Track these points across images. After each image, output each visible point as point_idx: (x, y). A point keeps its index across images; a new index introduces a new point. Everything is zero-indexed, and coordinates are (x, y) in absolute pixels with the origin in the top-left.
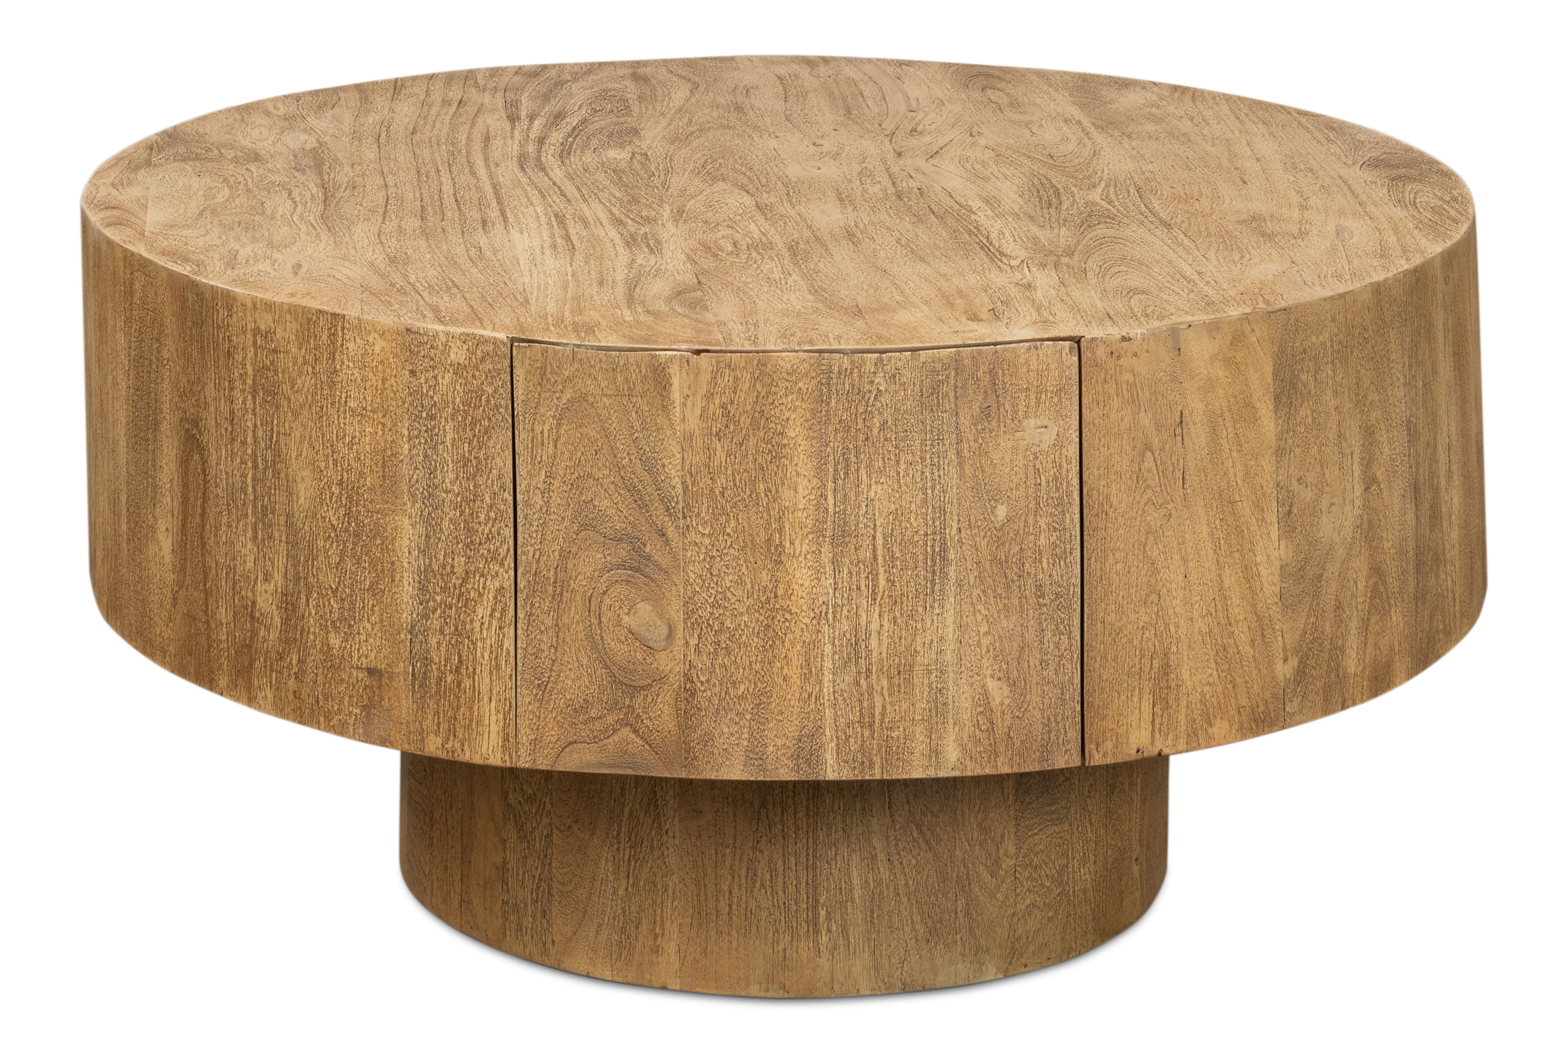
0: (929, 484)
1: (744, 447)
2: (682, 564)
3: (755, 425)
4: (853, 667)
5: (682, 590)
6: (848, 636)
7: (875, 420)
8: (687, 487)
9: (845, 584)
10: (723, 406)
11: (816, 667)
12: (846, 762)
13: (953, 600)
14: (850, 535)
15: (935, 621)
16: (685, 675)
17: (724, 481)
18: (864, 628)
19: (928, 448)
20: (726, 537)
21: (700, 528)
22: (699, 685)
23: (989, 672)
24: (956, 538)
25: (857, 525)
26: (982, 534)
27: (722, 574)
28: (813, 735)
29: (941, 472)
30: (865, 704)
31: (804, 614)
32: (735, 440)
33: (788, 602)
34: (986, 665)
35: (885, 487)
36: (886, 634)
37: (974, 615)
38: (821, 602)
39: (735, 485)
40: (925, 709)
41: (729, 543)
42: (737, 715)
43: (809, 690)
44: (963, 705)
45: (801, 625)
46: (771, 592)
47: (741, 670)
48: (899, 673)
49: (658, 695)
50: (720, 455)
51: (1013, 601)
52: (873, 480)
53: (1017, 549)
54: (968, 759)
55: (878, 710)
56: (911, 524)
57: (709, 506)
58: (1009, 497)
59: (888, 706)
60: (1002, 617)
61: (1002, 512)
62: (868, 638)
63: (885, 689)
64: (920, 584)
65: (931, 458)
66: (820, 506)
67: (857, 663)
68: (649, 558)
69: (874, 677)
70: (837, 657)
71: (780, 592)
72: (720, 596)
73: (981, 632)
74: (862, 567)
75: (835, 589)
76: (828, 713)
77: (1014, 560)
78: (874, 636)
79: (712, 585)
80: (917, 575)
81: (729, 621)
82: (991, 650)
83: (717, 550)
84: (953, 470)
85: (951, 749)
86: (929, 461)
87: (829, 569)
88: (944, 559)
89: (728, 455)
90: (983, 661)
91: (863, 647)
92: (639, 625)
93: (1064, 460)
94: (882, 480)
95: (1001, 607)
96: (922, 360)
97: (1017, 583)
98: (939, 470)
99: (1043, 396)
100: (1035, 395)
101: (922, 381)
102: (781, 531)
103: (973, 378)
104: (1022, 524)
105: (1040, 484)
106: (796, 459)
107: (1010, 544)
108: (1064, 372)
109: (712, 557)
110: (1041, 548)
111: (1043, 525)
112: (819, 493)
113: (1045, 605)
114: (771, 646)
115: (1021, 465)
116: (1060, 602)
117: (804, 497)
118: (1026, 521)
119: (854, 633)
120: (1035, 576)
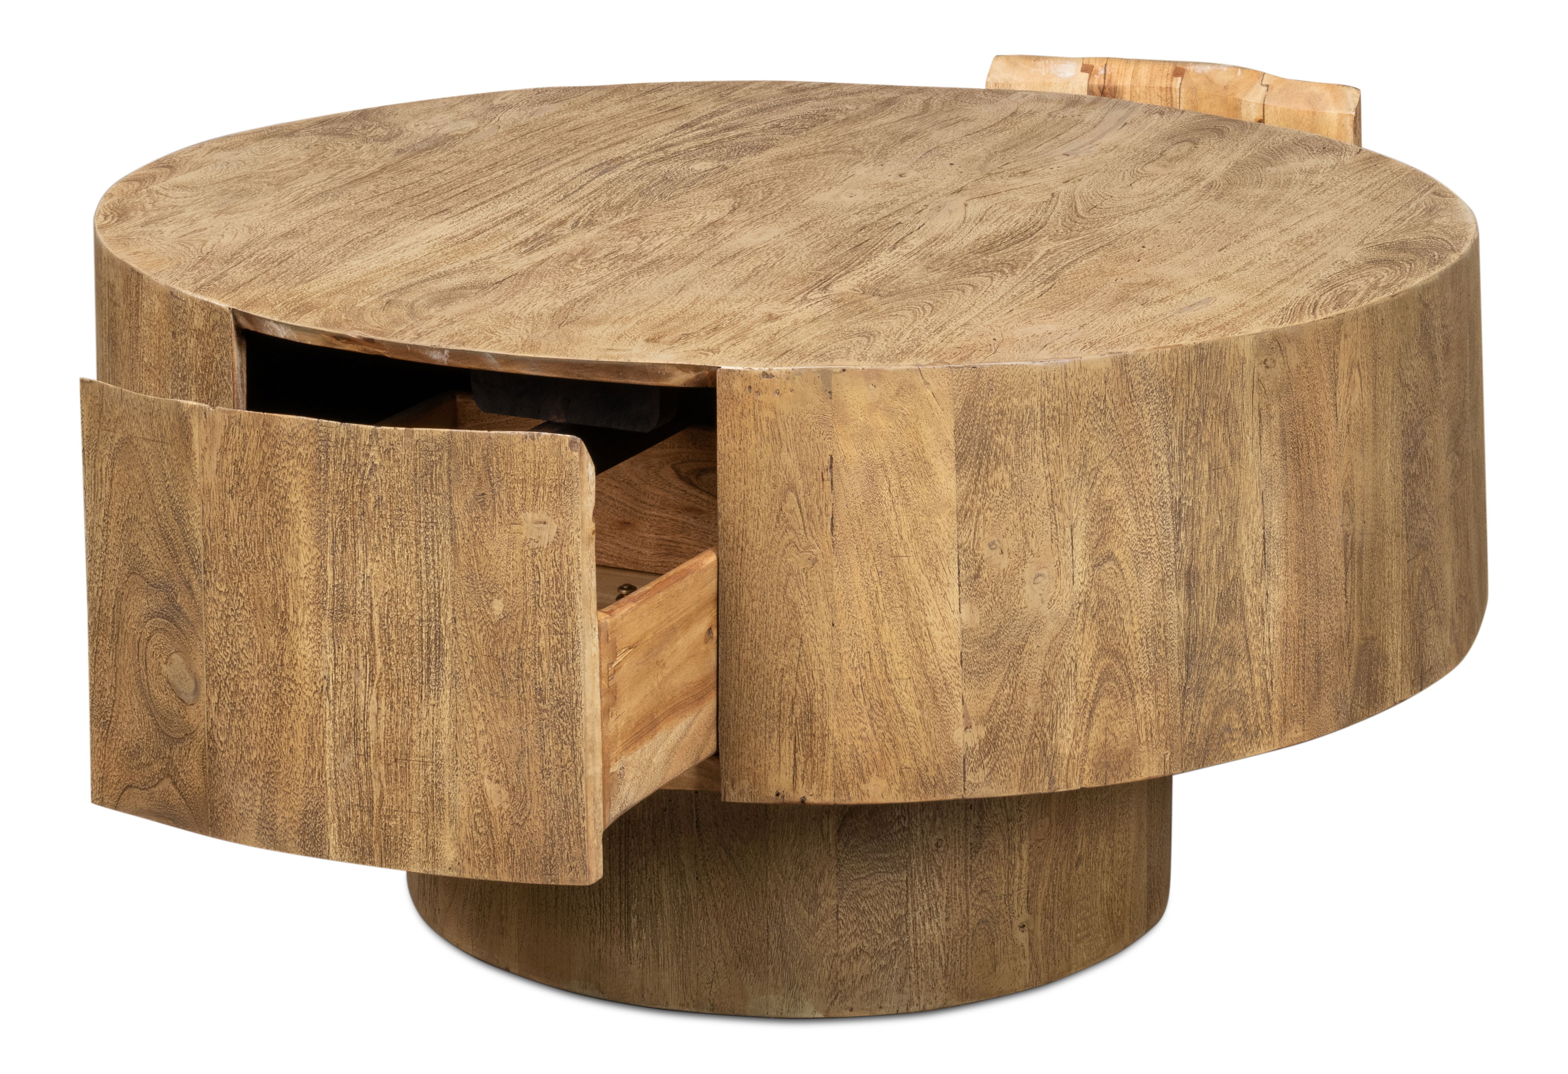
0: (424, 568)
1: (253, 507)
2: (204, 620)
3: (261, 485)
4: (352, 748)
5: (204, 646)
6: (347, 715)
7: (371, 495)
8: (207, 542)
9: (344, 660)
10: (235, 463)
11: (319, 743)
12: (347, 845)
13: (448, 692)
14: (348, 611)
15: (431, 712)
16: (209, 733)
17: (237, 540)
18: (362, 709)
19: (422, 531)
20: (239, 597)
21: (218, 585)
22: (219, 745)
23: (486, 773)
24: (451, 628)
25: (354, 602)
26: (478, 627)
27: (236, 635)
28: (317, 813)
29: (436, 557)
30: (364, 788)
31: (307, 686)
32: (245, 499)
33: (293, 672)
34: (483, 765)
35: (381, 565)
36: (383, 718)
37: (470, 711)
38: (322, 676)
39: (246, 545)
40: (421, 802)
41: (241, 604)
42: (251, 780)
43: (313, 765)
44: (459, 803)
45: (305, 697)
46: (278, 659)
47: (254, 736)
48: (396, 760)
49: (189, 749)
50: (233, 513)
51: (511, 702)
52: (369, 557)
53: (515, 647)
54: (466, 861)
55: (376, 797)
56: (406, 607)
57: (224, 564)
58: (505, 592)
59: (385, 793)
60: (500, 717)
61: (498, 606)
62: (366, 719)
63: (383, 775)
64: (415, 671)
65: (425, 541)
66: (320, 578)
67: (356, 745)
68: (179, 609)
69: (372, 761)
70: (337, 735)
71: (286, 661)
72: (234, 657)
73: (478, 730)
74: (360, 645)
75: (335, 665)
76: (330, 791)
77: (512, 659)
78: (372, 719)
79: (228, 645)
80: (412, 662)
81: (242, 684)
82: (488, 750)
83: (232, 610)
84: (448, 557)
85: (447, 847)
86: (423, 544)
87: (329, 642)
88: (439, 648)
89: (240, 514)
90: (480, 760)
91: (362, 728)
92: (173, 676)
93: (564, 560)
94: (378, 558)
95: (498, 706)
96: (416, 437)
97: (516, 684)
98: (433, 555)
99: (541, 489)
100: (532, 488)
101: (416, 460)
102: (285, 597)
103: (466, 463)
104: (520, 622)
105: (539, 582)
106: (297, 525)
107: (508, 641)
108: (563, 467)
109: (228, 616)
110: (541, 650)
111: (543, 626)
112: (319, 563)
113: (546, 710)
114: (279, 715)
115: (518, 559)
116: (563, 710)
117: (305, 566)
118: (524, 619)
119: (353, 713)
120: (535, 678)
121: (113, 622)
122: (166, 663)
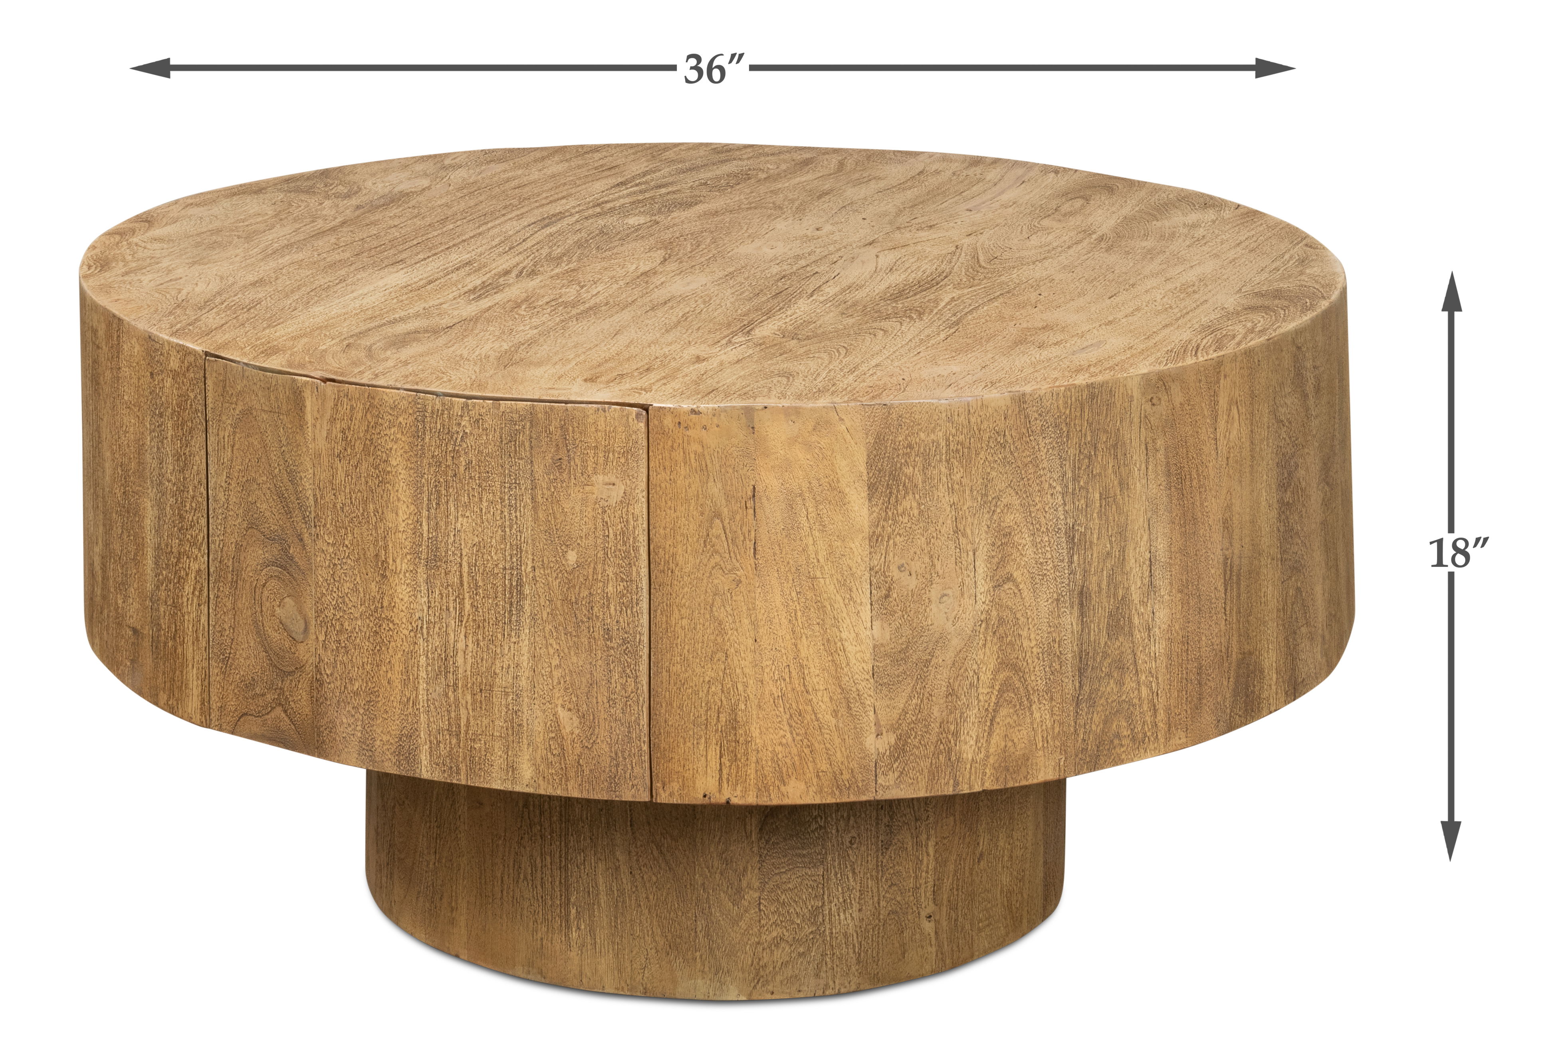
0: (508, 523)
1: (358, 470)
2: (314, 568)
3: (366, 450)
4: (443, 679)
5: (314, 590)
6: (439, 651)
7: (462, 459)
8: (317, 500)
9: (437, 604)
11: (413, 675)
12: (437, 764)
13: (528, 631)
14: (440, 560)
15: (512, 649)
16: (316, 666)
17: (343, 498)
18: (452, 646)
19: (506, 490)
20: (345, 548)
21: (326, 538)
22: (326, 677)
23: (560, 702)
24: (531, 575)
25: (446, 552)
26: (554, 575)
27: (342, 581)
28: (411, 736)
29: (518, 514)
30: (453, 715)
31: (404, 626)
32: (351, 463)
33: (391, 614)
34: (557, 695)
35: (470, 521)
36: (470, 654)
37: (547, 648)
38: (417, 616)
39: (352, 502)
40: (502, 727)
41: (347, 554)
42: (353, 707)
43: (408, 694)
44: (536, 728)
45: (402, 635)
46: (379, 602)
47: (356, 669)
48: (481, 690)
49: (299, 681)
50: (341, 475)
51: (583, 640)
52: (460, 513)
53: (586, 593)
54: (541, 778)
55: (463, 723)
56: (492, 557)
57: (332, 519)
58: (578, 544)
59: (471, 719)
60: (572, 653)
61: (572, 557)
62: (455, 656)
63: (469, 703)
64: (499, 613)
65: (509, 499)
66: (416, 530)
67: (446, 678)
68: (292, 559)
69: (460, 691)
70: (430, 668)
71: (385, 604)
72: (340, 600)
73: (553, 665)
74: (451, 590)
75: (429, 607)
76: (423, 718)
77: (584, 602)
78: (460, 654)
79: (335, 590)
80: (497, 605)
81: (347, 623)
82: (562, 682)
83: (339, 559)
84: (529, 513)
85: (525, 766)
86: (507, 502)
87: (423, 588)
88: (520, 593)
89: (347, 475)
90: (554, 691)
91: (451, 662)
92: (286, 617)
93: (631, 517)
94: (468, 514)
95: (571, 643)
96: (502, 409)
97: (587, 624)
98: (516, 512)
99: (611, 455)
100: (603, 454)
101: (502, 428)
102: (386, 548)
103: (546, 431)
104: (591, 570)
105: (608, 536)
106: (397, 485)
107: (580, 587)
108: (630, 435)
109: (335, 565)
110: (609, 595)
111: (611, 574)
112: (416, 519)
113: (613, 648)
114: (378, 650)
115: (590, 516)
116: (627, 648)
117: (403, 521)
118: (594, 568)
119: (444, 649)
120: (603, 620)
121: (233, 571)
122: (279, 606)
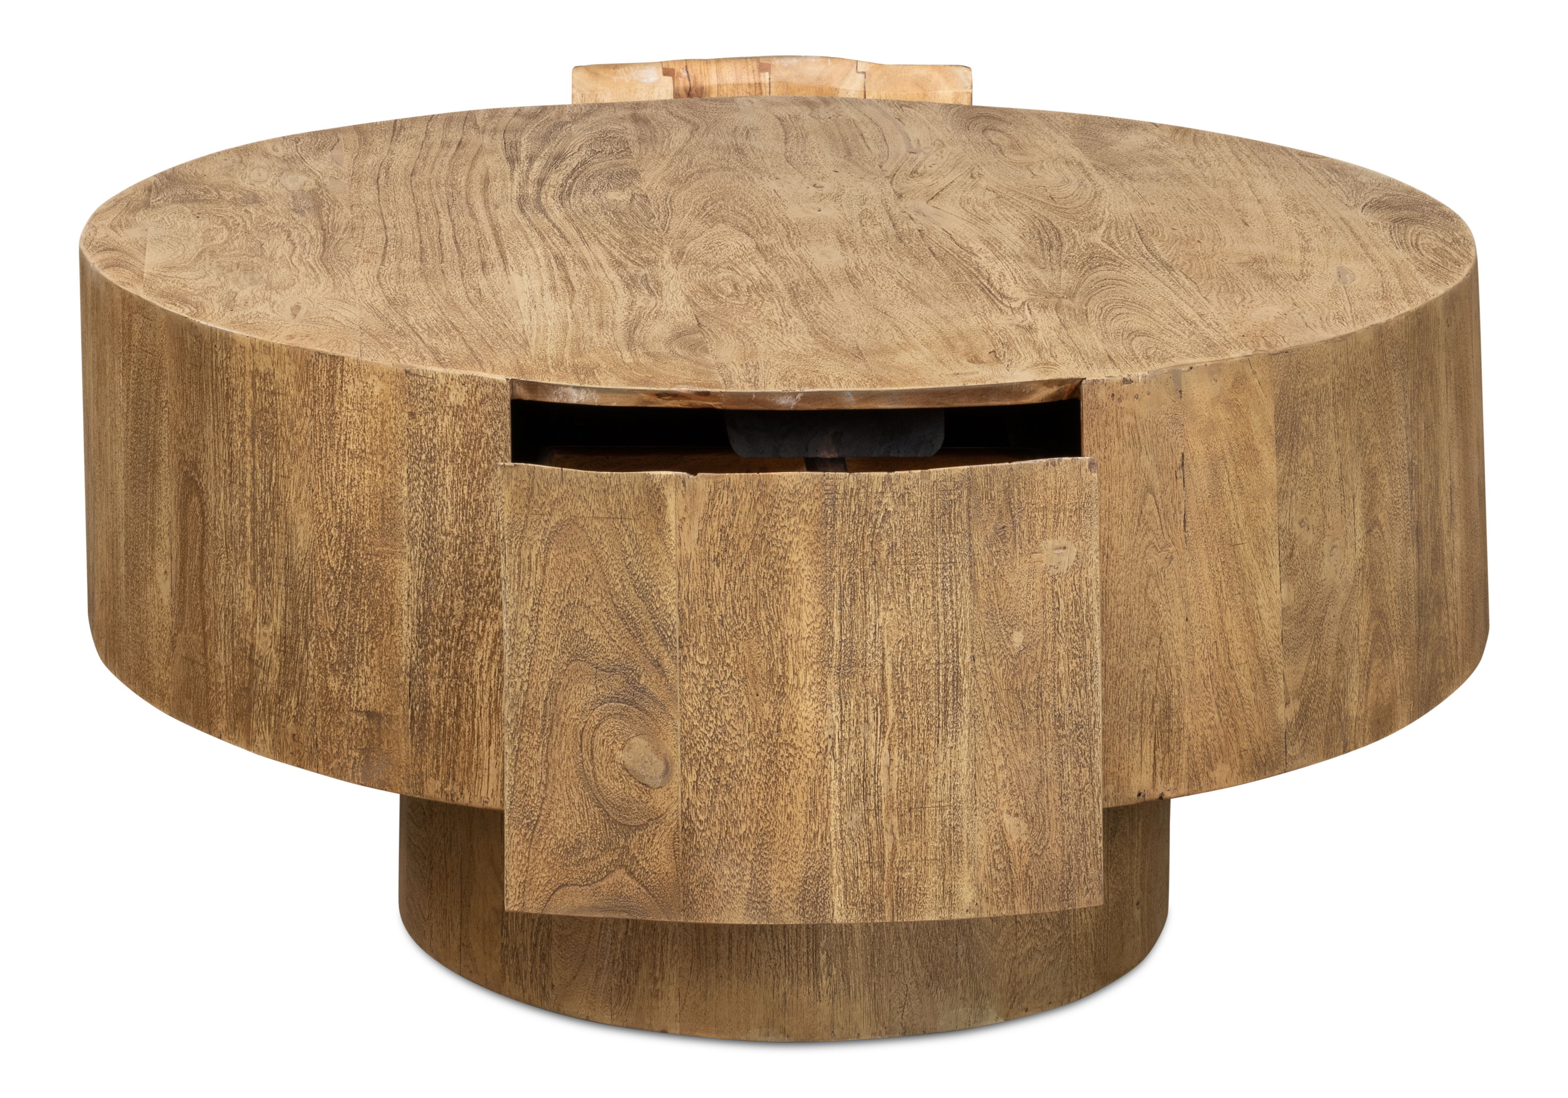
0: (941, 610)
1: (744, 573)
2: (679, 697)
3: (755, 548)
4: (861, 804)
5: (679, 724)
6: (856, 771)
7: (883, 543)
8: (684, 615)
9: (852, 716)
10: (722, 529)
12: (855, 904)
13: (967, 732)
14: (857, 665)
15: (948, 755)
16: (683, 813)
17: (723, 609)
18: (872, 763)
19: (939, 572)
20: (725, 668)
21: (698, 659)
22: (698, 824)
23: (1006, 807)
24: (970, 667)
25: (864, 654)
26: (998, 662)
27: (722, 707)
28: (819, 877)
29: (954, 597)
30: (874, 843)
31: (808, 748)
32: (734, 565)
33: (792, 736)
34: (1003, 800)
35: (894, 613)
36: (896, 769)
37: (990, 748)
38: (827, 736)
39: (735, 612)
40: (938, 848)
41: (729, 675)
42: (738, 856)
43: (815, 829)
44: (978, 843)
45: (806, 760)
46: (773, 725)
47: (743, 809)
48: (910, 810)
49: (654, 835)
50: (719, 581)
51: (1031, 732)
52: (882, 606)
53: (1035, 677)
54: (984, 900)
55: (888, 849)
56: (922, 652)
57: (707, 635)
58: (1025, 623)
59: (898, 845)
60: (1019, 749)
61: (1018, 638)
62: (877, 773)
63: (895, 828)
64: (932, 715)
65: (943, 582)
66: (825, 635)
67: (865, 800)
68: (643, 690)
69: (884, 814)
70: (844, 794)
71: (784, 726)
72: (719, 730)
73: (997, 766)
74: (870, 698)
75: (842, 722)
76: (835, 853)
77: (1032, 689)
78: (883, 771)
79: (711, 719)
80: (928, 706)
81: (729, 757)
82: (1008, 785)
83: (716, 682)
84: (967, 595)
85: (965, 889)
86: (940, 585)
87: (835, 700)
88: (957, 689)
89: (728, 581)
90: (999, 796)
91: (872, 783)
92: (634, 762)
93: (1083, 583)
94: (892, 606)
95: (1018, 738)
96: (932, 479)
97: (1035, 714)
98: (951, 595)
99: (1061, 515)
100: (1053, 515)
101: (931, 501)
102: (784, 660)
103: (986, 497)
104: (1039, 651)
105: (1058, 608)
106: (799, 584)
107: (1027, 672)
108: (1083, 489)
109: (711, 689)
110: (1060, 676)
111: (1062, 652)
112: (824, 620)
113: (1065, 736)
114: (774, 783)
115: (1038, 588)
116: (1081, 734)
117: (808, 625)
118: (1044, 648)
119: (862, 769)
120: (1054, 705)
122: (622, 750)
